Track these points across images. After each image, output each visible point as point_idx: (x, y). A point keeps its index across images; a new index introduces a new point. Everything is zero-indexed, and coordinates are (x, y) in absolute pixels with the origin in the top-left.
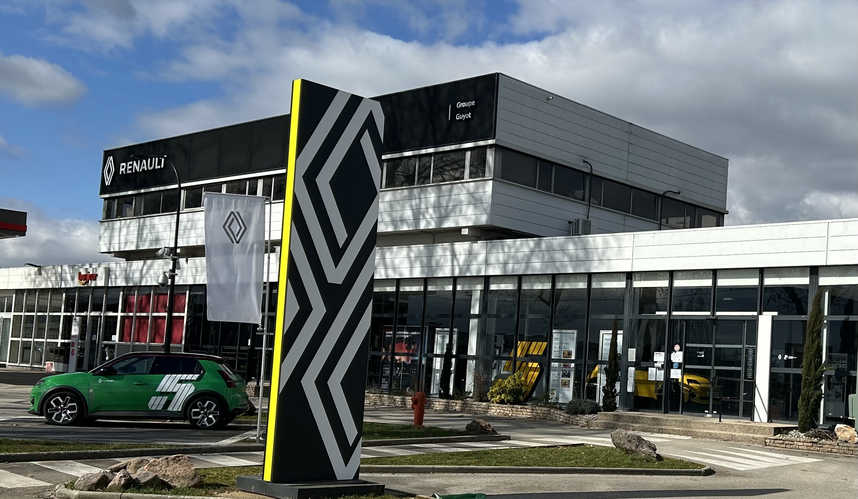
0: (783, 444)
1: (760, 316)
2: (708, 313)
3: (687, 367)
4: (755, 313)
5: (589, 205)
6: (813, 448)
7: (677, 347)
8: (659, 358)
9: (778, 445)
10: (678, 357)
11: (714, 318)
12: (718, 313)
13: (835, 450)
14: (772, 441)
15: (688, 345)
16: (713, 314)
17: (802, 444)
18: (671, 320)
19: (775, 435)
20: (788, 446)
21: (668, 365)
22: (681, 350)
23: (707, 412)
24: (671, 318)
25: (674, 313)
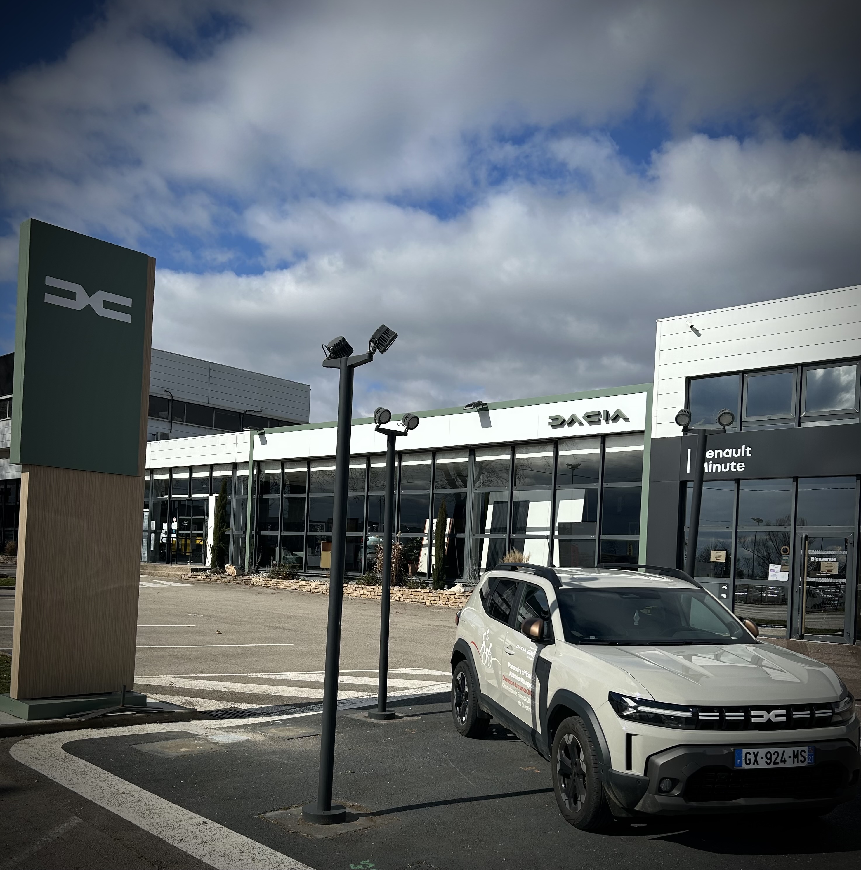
0: (191, 577)
1: (210, 497)
2: (187, 496)
3: (180, 532)
4: (207, 495)
5: (172, 422)
6: (206, 580)
7: (174, 519)
8: (165, 526)
9: (188, 578)
10: (175, 526)
11: (189, 499)
12: (193, 496)
13: (219, 580)
14: (185, 576)
15: (180, 517)
16: (190, 496)
17: (201, 577)
18: (172, 501)
19: (192, 572)
20: (193, 579)
21: (170, 531)
22: (176, 521)
23: (188, 561)
24: (171, 500)
25: (173, 496)
